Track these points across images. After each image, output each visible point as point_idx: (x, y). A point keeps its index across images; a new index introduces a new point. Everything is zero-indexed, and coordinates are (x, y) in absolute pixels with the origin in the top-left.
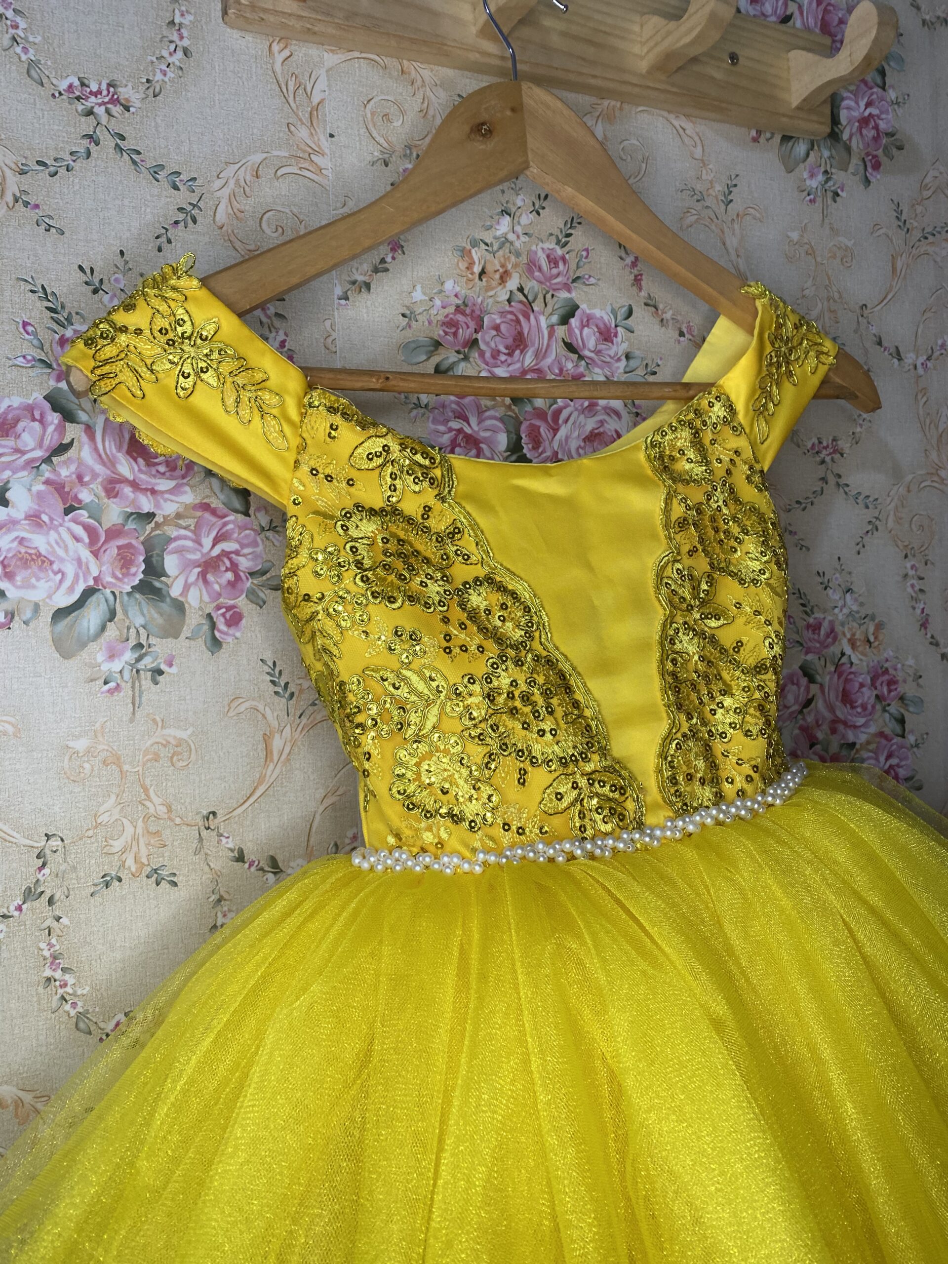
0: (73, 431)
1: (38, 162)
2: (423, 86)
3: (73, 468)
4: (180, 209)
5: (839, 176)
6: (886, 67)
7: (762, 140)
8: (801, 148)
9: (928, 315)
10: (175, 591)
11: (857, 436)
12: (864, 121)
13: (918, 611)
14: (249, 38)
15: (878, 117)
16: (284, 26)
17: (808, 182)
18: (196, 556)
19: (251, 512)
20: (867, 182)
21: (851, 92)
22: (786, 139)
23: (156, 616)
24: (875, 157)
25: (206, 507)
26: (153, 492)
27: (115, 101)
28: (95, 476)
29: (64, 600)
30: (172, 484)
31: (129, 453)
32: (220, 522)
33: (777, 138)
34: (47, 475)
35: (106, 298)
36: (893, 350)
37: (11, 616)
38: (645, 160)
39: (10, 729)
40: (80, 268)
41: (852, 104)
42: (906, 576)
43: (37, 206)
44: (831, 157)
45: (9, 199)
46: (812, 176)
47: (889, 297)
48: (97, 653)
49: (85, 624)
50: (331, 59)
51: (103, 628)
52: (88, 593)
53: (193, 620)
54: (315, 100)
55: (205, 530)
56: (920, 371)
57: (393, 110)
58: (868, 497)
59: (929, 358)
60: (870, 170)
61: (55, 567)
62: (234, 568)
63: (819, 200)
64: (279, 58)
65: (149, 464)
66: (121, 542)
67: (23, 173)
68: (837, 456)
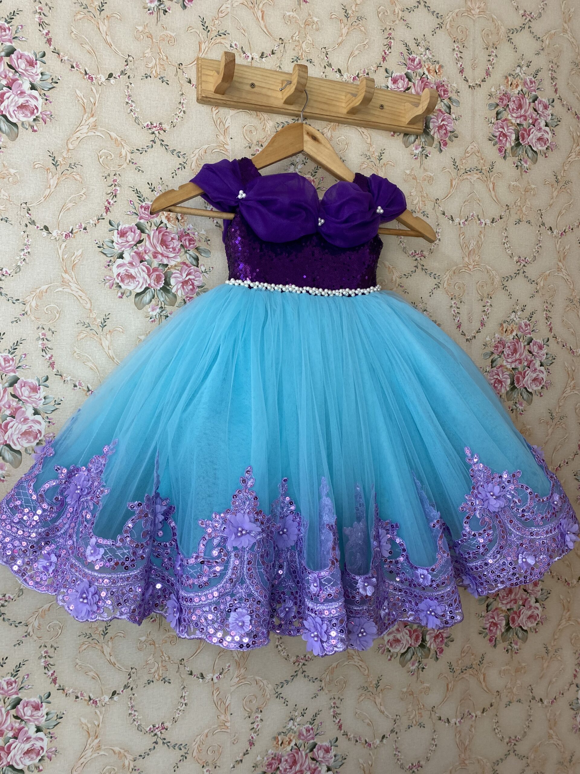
0: (144, 236)
1: (137, 150)
2: (264, 120)
3: (143, 248)
4: (180, 164)
5: (428, 149)
6: (451, 105)
7: (396, 135)
8: (412, 138)
9: (466, 203)
10: (174, 291)
11: (432, 250)
12: (440, 127)
13: (456, 321)
14: (205, 106)
15: (447, 125)
16: (217, 102)
17: (415, 151)
18: (181, 280)
19: (199, 266)
20: (441, 151)
21: (435, 116)
22: (406, 134)
23: (167, 298)
24: (444, 141)
25: (184, 263)
26: (168, 257)
27: (161, 129)
28: (149, 251)
29: (139, 290)
30: (174, 255)
31: (161, 244)
32: (189, 269)
33: (402, 135)
34: (136, 250)
35: (156, 193)
36: (450, 217)
37: (123, 294)
38: (347, 144)
39: (121, 330)
40: (148, 183)
41: (435, 120)
42: (451, 306)
43: (136, 164)
44: (425, 141)
45: (128, 161)
46: (416, 149)
47: (449, 195)
48: (148, 308)
49: (145, 298)
50: (232, 112)
51: (151, 301)
52: (147, 289)
53: (179, 300)
54: (226, 126)
55: (184, 271)
56: (462, 225)
57: (253, 129)
58: (435, 274)
59: (466, 221)
60: (442, 146)
61: (137, 280)
62: (193, 284)
63: (419, 158)
64: (215, 112)
65: (167, 248)
66: (157, 273)
67: (132, 153)
68: (422, 258)
